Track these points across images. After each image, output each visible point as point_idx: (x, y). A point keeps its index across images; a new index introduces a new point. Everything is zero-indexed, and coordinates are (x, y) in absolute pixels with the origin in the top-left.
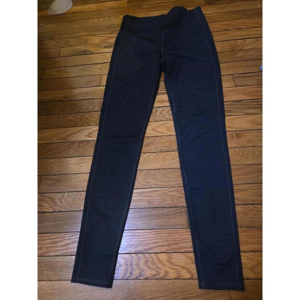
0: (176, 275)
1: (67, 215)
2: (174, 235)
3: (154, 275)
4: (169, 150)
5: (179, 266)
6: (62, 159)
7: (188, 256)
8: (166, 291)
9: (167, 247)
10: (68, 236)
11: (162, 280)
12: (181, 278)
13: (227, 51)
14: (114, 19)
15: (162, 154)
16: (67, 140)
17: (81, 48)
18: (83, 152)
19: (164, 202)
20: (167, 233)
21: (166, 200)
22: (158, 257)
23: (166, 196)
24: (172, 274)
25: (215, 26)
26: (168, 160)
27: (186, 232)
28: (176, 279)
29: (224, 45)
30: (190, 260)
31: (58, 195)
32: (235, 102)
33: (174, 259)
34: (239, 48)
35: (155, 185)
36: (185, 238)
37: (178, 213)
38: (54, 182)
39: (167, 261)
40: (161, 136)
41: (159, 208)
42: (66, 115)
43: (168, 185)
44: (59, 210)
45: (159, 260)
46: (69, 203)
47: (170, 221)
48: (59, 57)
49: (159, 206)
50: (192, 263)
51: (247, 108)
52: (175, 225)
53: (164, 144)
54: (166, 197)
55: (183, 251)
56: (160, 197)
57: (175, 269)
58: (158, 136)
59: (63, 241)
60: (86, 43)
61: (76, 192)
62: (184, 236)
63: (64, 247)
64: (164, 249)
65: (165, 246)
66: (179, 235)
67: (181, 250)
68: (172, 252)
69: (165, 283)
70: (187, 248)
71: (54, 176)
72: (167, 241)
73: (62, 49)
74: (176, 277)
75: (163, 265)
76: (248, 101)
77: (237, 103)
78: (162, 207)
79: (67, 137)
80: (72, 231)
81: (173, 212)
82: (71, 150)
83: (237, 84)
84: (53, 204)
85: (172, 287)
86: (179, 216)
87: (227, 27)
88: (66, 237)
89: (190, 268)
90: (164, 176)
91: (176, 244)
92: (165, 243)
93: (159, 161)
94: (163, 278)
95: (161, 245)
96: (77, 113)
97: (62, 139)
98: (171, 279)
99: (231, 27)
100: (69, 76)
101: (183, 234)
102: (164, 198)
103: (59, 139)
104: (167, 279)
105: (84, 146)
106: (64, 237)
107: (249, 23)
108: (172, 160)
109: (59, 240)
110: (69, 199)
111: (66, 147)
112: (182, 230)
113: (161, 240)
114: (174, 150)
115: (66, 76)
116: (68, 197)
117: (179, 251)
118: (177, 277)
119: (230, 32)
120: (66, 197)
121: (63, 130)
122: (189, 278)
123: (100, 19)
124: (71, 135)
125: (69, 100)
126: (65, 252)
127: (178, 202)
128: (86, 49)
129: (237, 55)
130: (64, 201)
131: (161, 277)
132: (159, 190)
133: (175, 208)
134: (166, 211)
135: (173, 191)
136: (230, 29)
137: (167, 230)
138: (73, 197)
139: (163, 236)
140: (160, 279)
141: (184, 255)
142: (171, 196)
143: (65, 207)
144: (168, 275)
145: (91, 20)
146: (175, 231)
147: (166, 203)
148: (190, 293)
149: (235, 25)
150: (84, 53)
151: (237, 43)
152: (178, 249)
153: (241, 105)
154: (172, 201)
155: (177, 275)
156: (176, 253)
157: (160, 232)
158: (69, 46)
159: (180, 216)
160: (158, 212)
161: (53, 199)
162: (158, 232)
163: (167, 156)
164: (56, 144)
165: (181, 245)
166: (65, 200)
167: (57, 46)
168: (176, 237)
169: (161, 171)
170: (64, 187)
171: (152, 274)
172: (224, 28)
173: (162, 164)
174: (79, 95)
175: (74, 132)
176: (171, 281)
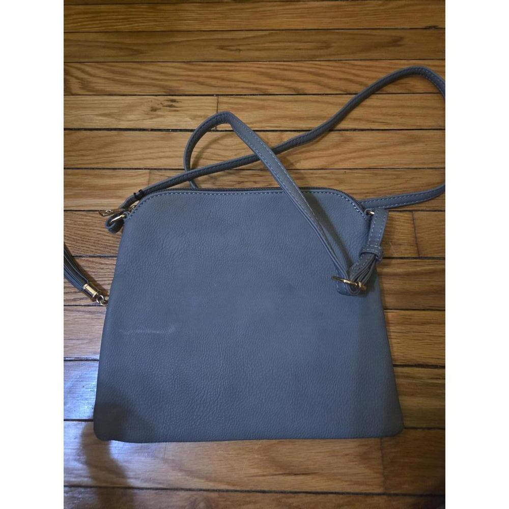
87: (265, 84)
99: (278, 86)
107: (329, 77)
119: (270, 101)
149: (289, 80)
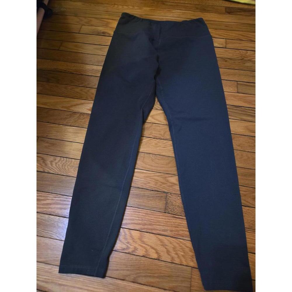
0: (144, 253)
1: (55, 177)
2: (150, 216)
3: (124, 249)
4: (162, 138)
5: (148, 245)
6: (61, 125)
7: (159, 238)
8: (131, 265)
9: (141, 226)
10: (52, 196)
11: (130, 255)
12: (148, 257)
13: (237, 58)
14: (138, 9)
15: (155, 140)
16: (69, 109)
17: (101, 29)
18: (82, 123)
19: (147, 184)
20: (144, 213)
21: (149, 183)
22: (130, 233)
23: (150, 179)
24: (141, 252)
25: (231, 34)
26: (160, 147)
27: (162, 216)
28: (143, 256)
29: (236, 53)
30: (160, 242)
31: (50, 157)
32: (234, 106)
33: (145, 238)
34: (248, 58)
35: (142, 167)
36: (160, 221)
37: (159, 197)
38: (49, 145)
39: (139, 239)
40: (157, 124)
41: (142, 188)
42: (74, 87)
43: (154, 170)
44: (48, 171)
45: (131, 236)
46: (59, 167)
47: (149, 202)
48: (79, 33)
49: (142, 187)
50: (161, 245)
51: (244, 114)
52: (153, 207)
53: (159, 131)
54: (150, 181)
55: (155, 233)
56: (145, 179)
57: (144, 248)
58: (155, 123)
59: (45, 200)
60: (107, 25)
61: (68, 159)
62: (159, 219)
63: (46, 205)
64: (137, 227)
65: (139, 224)
66: (154, 217)
67: (154, 232)
68: (145, 231)
69: (132, 259)
70: (160, 230)
71: (50, 140)
72: (142, 220)
73: (83, 27)
74: (143, 254)
75: (134, 241)
76: (247, 108)
77: (236, 108)
78: (145, 189)
79: (70, 107)
80: (55, 193)
81: (154, 195)
82: (72, 119)
83: (240, 91)
84: (44, 165)
85: (138, 263)
86: (158, 200)
88: (49, 197)
89: (159, 249)
90: (153, 161)
91: (150, 225)
92: (140, 222)
93: (151, 146)
94: (131, 253)
95: (136, 222)
96: (84, 87)
97: (65, 107)
98: (139, 256)
100: (84, 52)
101: (158, 217)
102: (149, 181)
103: (62, 107)
104: (135, 255)
105: (84, 119)
106: (47, 197)
108: (163, 148)
109: (42, 198)
110: (59, 163)
111: (67, 115)
112: (158, 213)
113: (137, 218)
114: (167, 139)
115: (81, 52)
116: (59, 161)
117: (152, 232)
118: (145, 255)
120: (57, 161)
121: (68, 99)
122: (156, 258)
123: (124, 6)
124: (75, 105)
125: (79, 73)
126: (46, 211)
127: (161, 187)
128: (106, 31)
129: (245, 65)
130: (54, 164)
131: (129, 252)
132: (145, 173)
133: (157, 192)
134: (147, 193)
135: (158, 176)
136: (244, 39)
137: (145, 210)
138: (64, 162)
139: (139, 215)
140: (128, 253)
141: (155, 236)
142: (155, 180)
143: (54, 170)
144: (137, 251)
145: (116, 6)
146: (152, 213)
147: (149, 186)
148: (154, 272)
150: (103, 34)
151: (247, 53)
152: (152, 229)
153: (239, 110)
154: (156, 185)
155: (146, 253)
156: (148, 233)
157: (138, 211)
158: (90, 25)
159: (160, 200)
160: (141, 192)
161: (45, 161)
162: (136, 211)
163: (160, 143)
164: (59, 111)
165: (155, 227)
166: (56, 163)
167: (79, 23)
168: (152, 218)
169: (151, 155)
170: (57, 151)
171: (122, 248)
172: (238, 38)
173: (153, 149)
174: (90, 71)
175: (77, 103)
176: (138, 257)
